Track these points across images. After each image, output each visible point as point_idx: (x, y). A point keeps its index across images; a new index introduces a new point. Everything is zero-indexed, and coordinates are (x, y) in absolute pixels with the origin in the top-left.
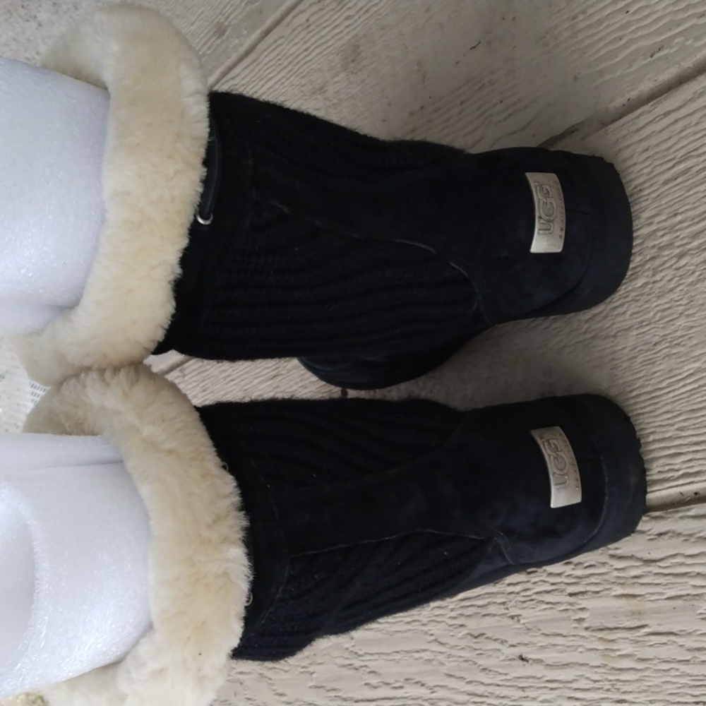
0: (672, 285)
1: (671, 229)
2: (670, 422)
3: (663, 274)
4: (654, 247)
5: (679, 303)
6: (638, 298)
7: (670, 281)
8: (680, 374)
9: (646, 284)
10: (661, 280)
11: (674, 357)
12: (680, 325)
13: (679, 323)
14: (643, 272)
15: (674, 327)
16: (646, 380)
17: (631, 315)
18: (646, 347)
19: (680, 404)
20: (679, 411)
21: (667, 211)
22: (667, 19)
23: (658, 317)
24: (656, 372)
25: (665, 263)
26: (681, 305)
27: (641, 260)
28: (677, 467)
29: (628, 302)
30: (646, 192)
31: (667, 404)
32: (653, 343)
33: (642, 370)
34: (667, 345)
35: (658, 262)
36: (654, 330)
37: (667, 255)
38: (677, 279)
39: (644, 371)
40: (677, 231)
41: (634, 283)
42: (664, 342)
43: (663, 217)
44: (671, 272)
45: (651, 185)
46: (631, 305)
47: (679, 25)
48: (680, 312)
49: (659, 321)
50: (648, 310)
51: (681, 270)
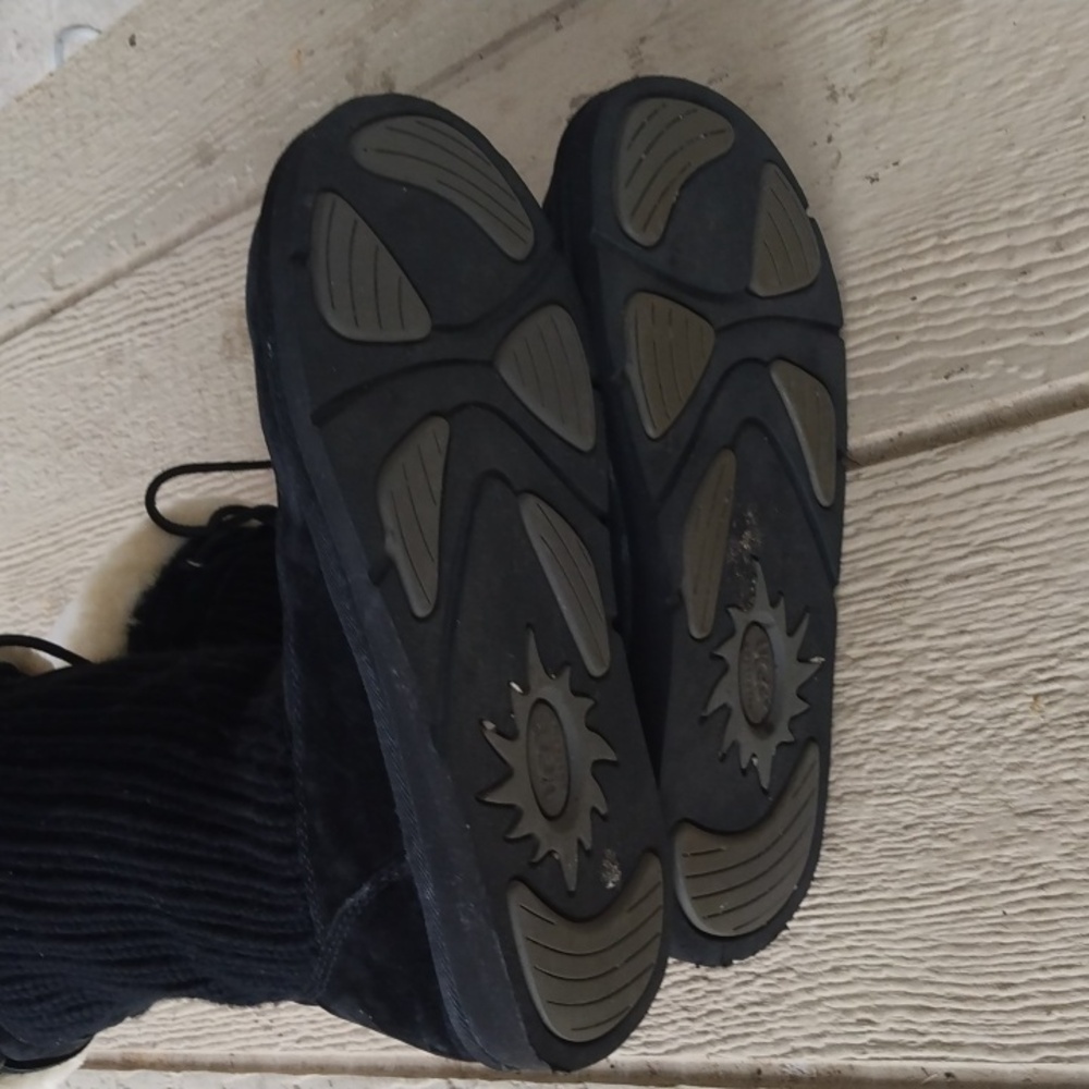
0: (943, 741)
1: (951, 653)
2: (918, 955)
3: (930, 720)
4: (919, 674)
5: (953, 771)
6: (884, 748)
7: (941, 733)
8: (942, 884)
9: (902, 729)
10: (926, 729)
11: (935, 854)
12: (951, 807)
13: (950, 803)
14: (898, 710)
15: (942, 807)
16: (885, 881)
17: (870, 772)
18: (891, 828)
19: (937, 931)
20: (934, 940)
21: (947, 623)
22: (979, 326)
23: (914, 787)
24: (902, 872)
25: (938, 702)
26: (956, 775)
27: (896, 690)
28: (921, 1029)
29: (867, 750)
30: (915, 586)
31: (917, 926)
32: (903, 824)
33: (880, 864)
34: (927, 833)
35: (923, 700)
36: (908, 804)
37: (941, 693)
38: (954, 733)
39: (883, 866)
40: (962, 657)
41: (882, 723)
42: (921, 827)
43: (941, 632)
44: (942, 722)
45: (926, 577)
46: (874, 756)
47: (998, 340)
48: (953, 785)
49: (916, 791)
50: (901, 771)
51: (962, 721)
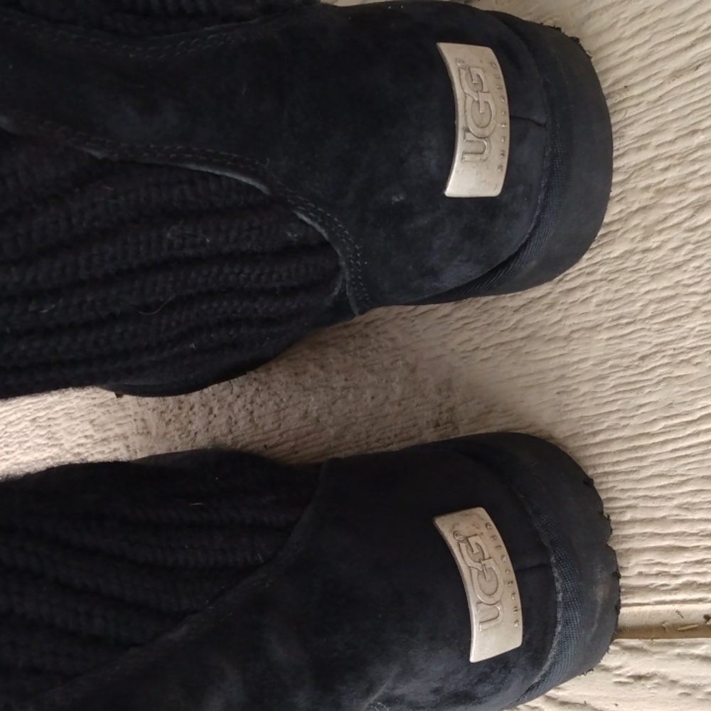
0: (680, 257)
1: (683, 158)
2: (665, 492)
3: (662, 237)
4: (647, 188)
5: (692, 290)
6: (612, 277)
7: (676, 249)
8: (687, 414)
9: (631, 252)
10: (658, 248)
11: (677, 382)
12: (693, 329)
13: (692, 325)
14: (625, 232)
15: (682, 330)
16: (622, 418)
17: (598, 305)
18: (626, 362)
19: (686, 465)
20: (682, 475)
21: (675, 125)
23: (649, 312)
24: (641, 406)
25: (671, 215)
26: (695, 293)
27: (621, 211)
28: (674, 570)
29: (594, 281)
30: (636, 91)
31: (661, 461)
32: (639, 356)
33: (617, 400)
34: (666, 361)
35: (654, 216)
36: (643, 333)
37: (673, 205)
38: (690, 247)
39: (619, 402)
40: (695, 161)
41: (607, 250)
42: (660, 355)
43: (669, 137)
44: (677, 237)
45: (648, 79)
46: (600, 287)
48: (693, 305)
49: (651, 317)
50: (633, 298)
51: (700, 232)
